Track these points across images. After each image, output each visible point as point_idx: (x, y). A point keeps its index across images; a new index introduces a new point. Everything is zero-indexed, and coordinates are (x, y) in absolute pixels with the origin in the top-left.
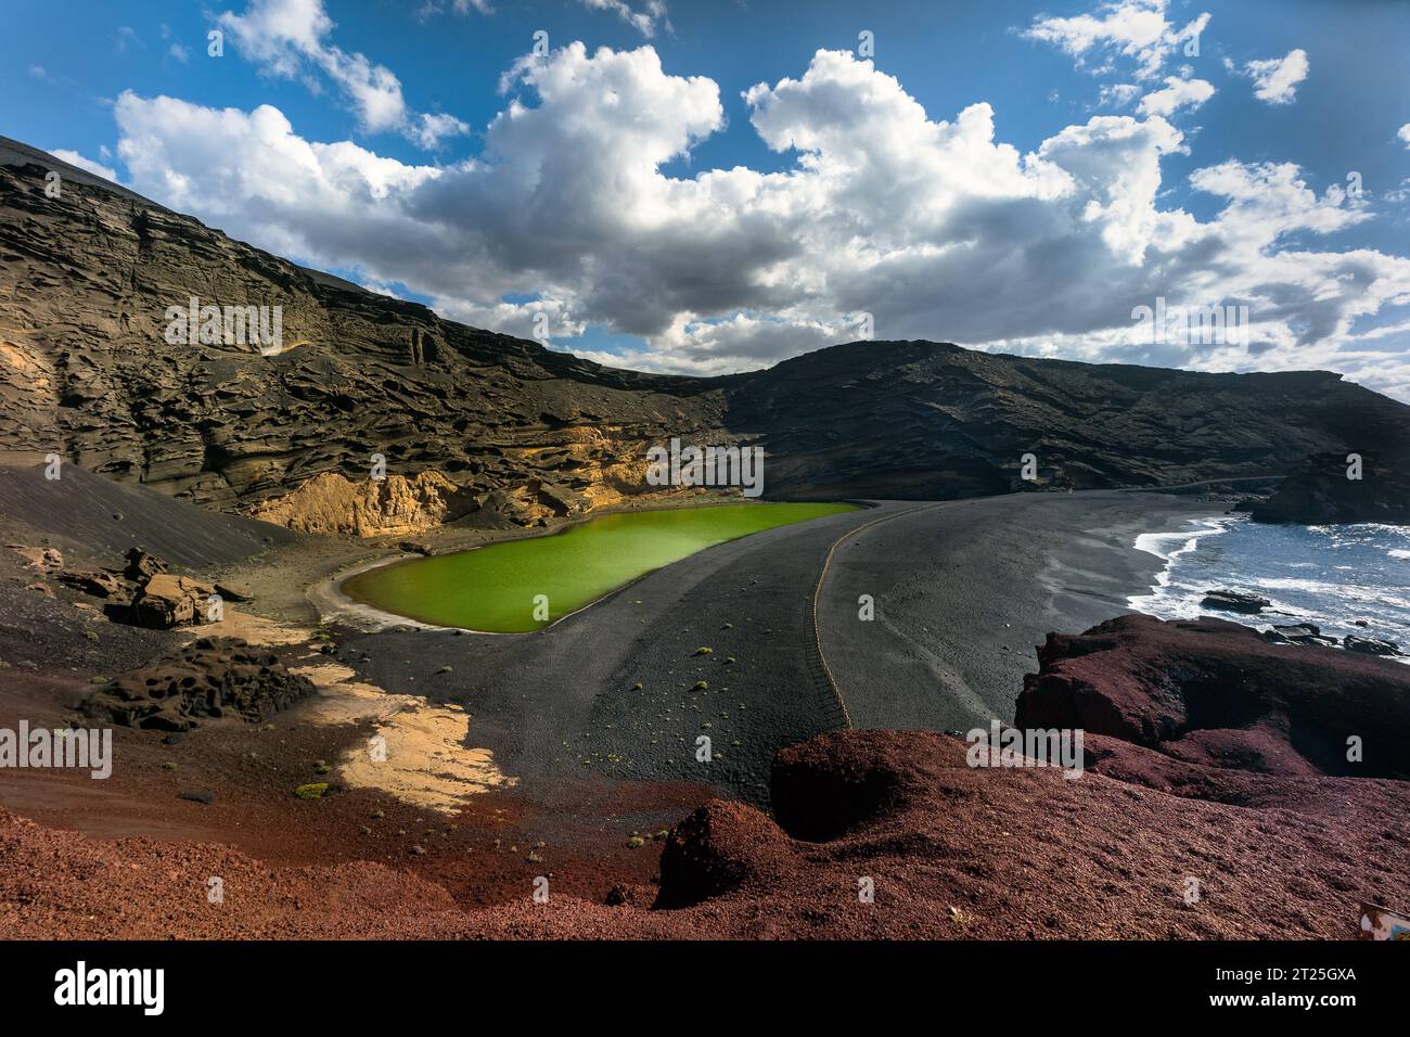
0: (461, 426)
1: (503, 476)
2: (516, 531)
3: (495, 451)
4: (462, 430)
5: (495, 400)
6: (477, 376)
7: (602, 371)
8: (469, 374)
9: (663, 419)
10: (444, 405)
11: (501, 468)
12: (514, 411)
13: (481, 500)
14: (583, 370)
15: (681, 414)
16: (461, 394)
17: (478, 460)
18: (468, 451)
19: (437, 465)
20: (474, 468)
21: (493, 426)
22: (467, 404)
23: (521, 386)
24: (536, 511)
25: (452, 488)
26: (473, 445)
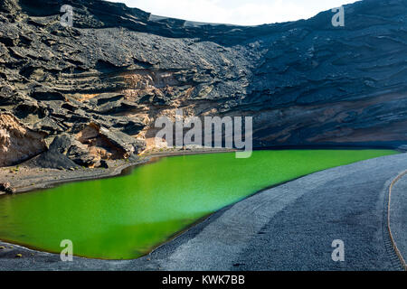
0: (27, 71)
1: (67, 119)
2: (80, 172)
3: (57, 96)
4: (28, 76)
5: (56, 47)
6: (37, 25)
7: (150, 19)
8: (30, 22)
9: (210, 66)
10: (12, 53)
11: (65, 111)
12: (72, 57)
13: (49, 141)
14: (133, 18)
15: (226, 61)
16: (26, 42)
17: (44, 104)
18: (34, 95)
19: (9, 109)
20: (40, 113)
21: (54, 72)
22: (31, 52)
23: (78, 34)
24: (96, 153)
25: (22, 130)
26: (38, 90)
